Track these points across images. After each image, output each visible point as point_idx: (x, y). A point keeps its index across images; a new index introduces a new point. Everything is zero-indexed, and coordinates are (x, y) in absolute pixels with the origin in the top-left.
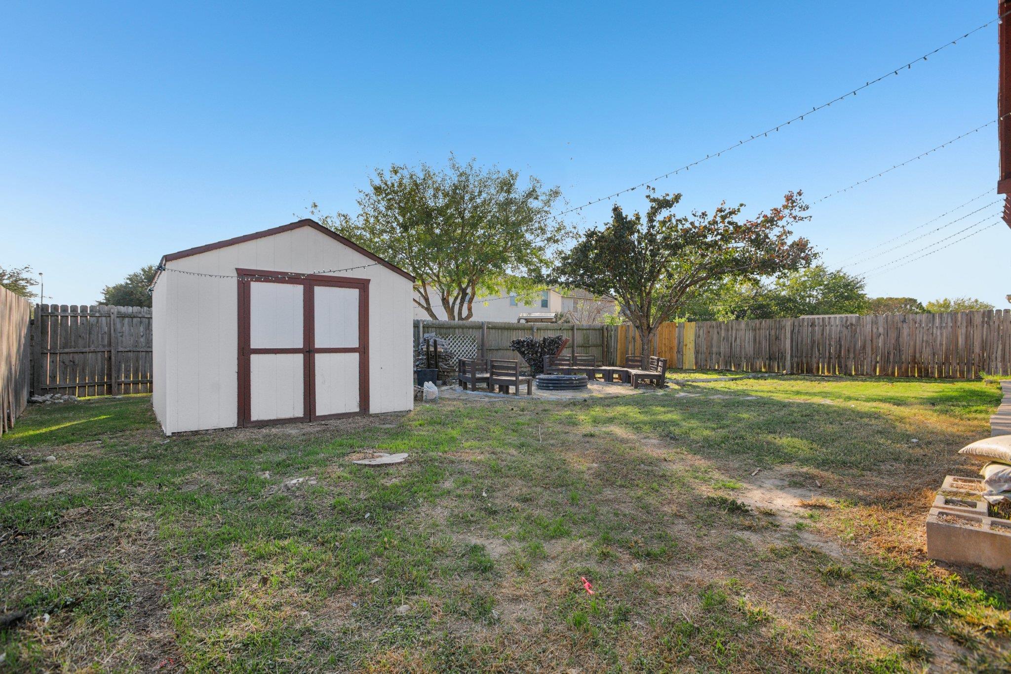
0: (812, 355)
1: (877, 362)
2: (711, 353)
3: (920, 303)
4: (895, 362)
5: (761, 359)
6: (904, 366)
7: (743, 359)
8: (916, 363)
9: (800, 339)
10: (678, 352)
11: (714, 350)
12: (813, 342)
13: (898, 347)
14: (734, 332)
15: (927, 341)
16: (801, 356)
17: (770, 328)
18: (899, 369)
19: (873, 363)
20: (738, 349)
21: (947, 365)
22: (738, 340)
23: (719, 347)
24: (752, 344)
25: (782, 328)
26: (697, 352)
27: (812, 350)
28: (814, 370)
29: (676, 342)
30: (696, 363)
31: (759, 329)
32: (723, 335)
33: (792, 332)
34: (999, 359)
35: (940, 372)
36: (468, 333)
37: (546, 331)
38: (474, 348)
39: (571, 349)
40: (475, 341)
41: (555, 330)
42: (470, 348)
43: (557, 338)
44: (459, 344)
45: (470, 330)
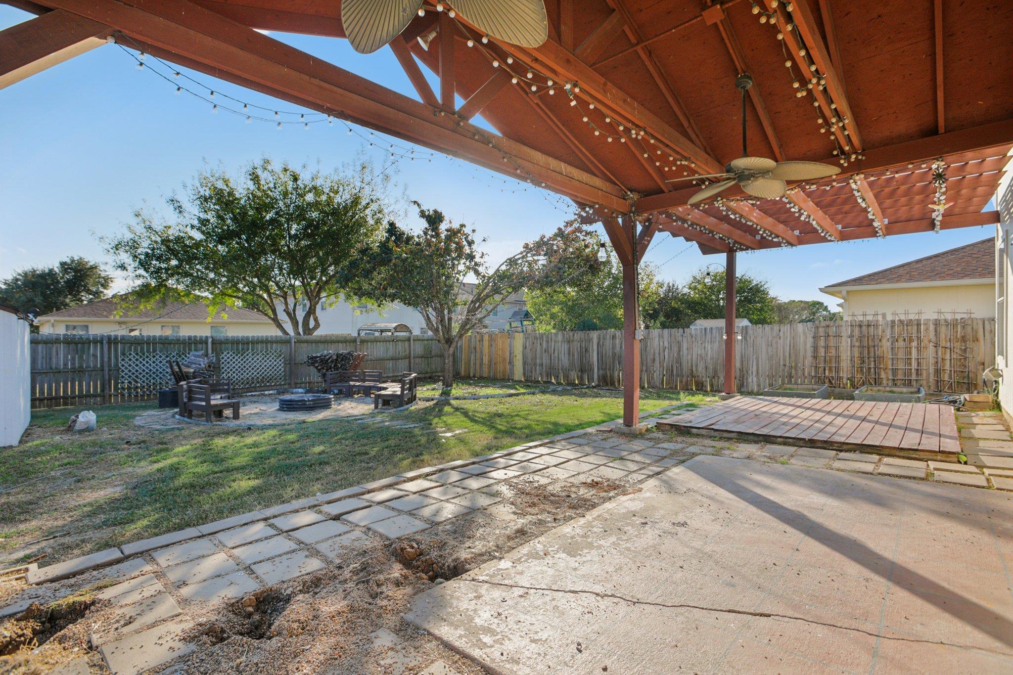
0: (614, 367)
1: (664, 375)
2: (535, 365)
3: (827, 306)
4: (678, 375)
5: (574, 372)
6: (684, 379)
7: (560, 371)
8: (693, 377)
9: (604, 351)
10: (510, 363)
11: (538, 361)
12: (614, 354)
13: (679, 361)
14: (553, 344)
15: (701, 355)
16: (606, 369)
17: (581, 341)
18: (681, 382)
19: (661, 376)
20: (556, 361)
21: (716, 378)
22: (556, 352)
23: (542, 359)
24: (566, 355)
25: (590, 340)
26: (525, 363)
27: (614, 363)
28: (616, 384)
29: (508, 354)
30: (524, 374)
31: (573, 341)
32: (544, 347)
33: (598, 344)
34: (754, 373)
35: (712, 386)
36: (272, 348)
37: (375, 343)
38: (280, 363)
39: (407, 360)
40: (280, 356)
41: (386, 341)
42: (275, 363)
43: (349, 353)
44: (260, 359)
45: (274, 345)
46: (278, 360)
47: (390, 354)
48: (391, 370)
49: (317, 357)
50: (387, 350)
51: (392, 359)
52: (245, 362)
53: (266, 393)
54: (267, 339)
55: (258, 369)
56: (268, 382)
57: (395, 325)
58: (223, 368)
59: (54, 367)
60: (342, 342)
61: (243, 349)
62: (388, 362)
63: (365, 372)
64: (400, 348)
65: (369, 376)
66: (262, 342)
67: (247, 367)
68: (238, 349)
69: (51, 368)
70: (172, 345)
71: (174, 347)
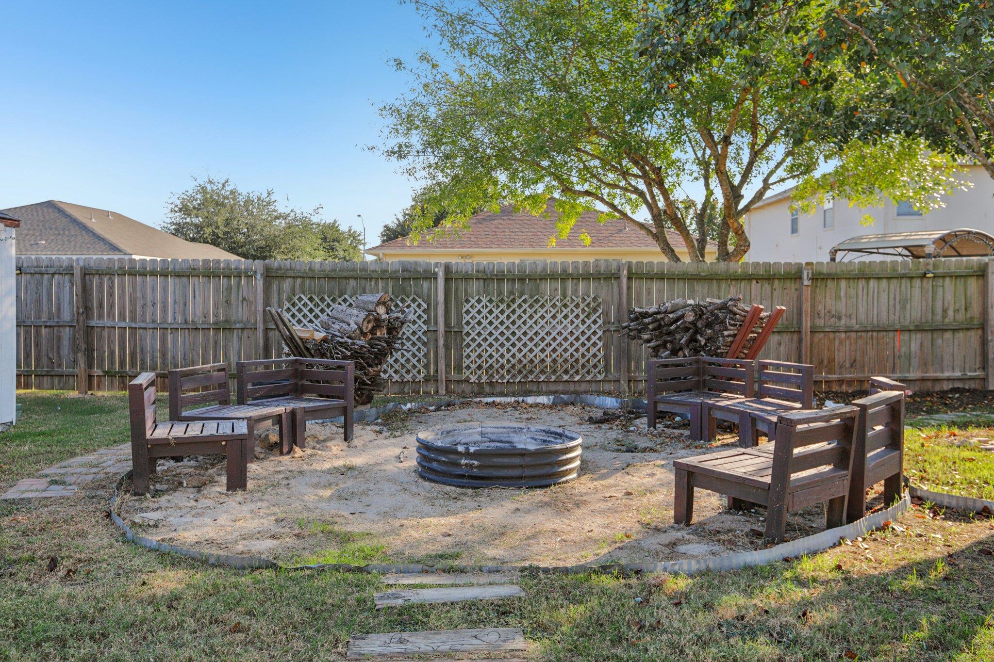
36: (575, 292)
37: (861, 283)
38: (594, 327)
39: (974, 337)
40: (595, 310)
41: (901, 277)
42: (582, 328)
43: (724, 307)
44: (548, 317)
45: (581, 285)
46: (588, 322)
47: (915, 312)
48: (915, 362)
49: (645, 315)
50: (904, 303)
51: (919, 329)
52: (513, 323)
53: (530, 400)
54: (564, 271)
55: (543, 339)
56: (566, 372)
57: (937, 234)
58: (468, 334)
59: (190, 319)
60: (758, 278)
61: (511, 293)
62: (905, 336)
63: (765, 366)
64: (949, 297)
65: (778, 379)
66: (553, 277)
67: (519, 334)
68: (500, 293)
69: (186, 322)
70: (373, 283)
71: (376, 284)
